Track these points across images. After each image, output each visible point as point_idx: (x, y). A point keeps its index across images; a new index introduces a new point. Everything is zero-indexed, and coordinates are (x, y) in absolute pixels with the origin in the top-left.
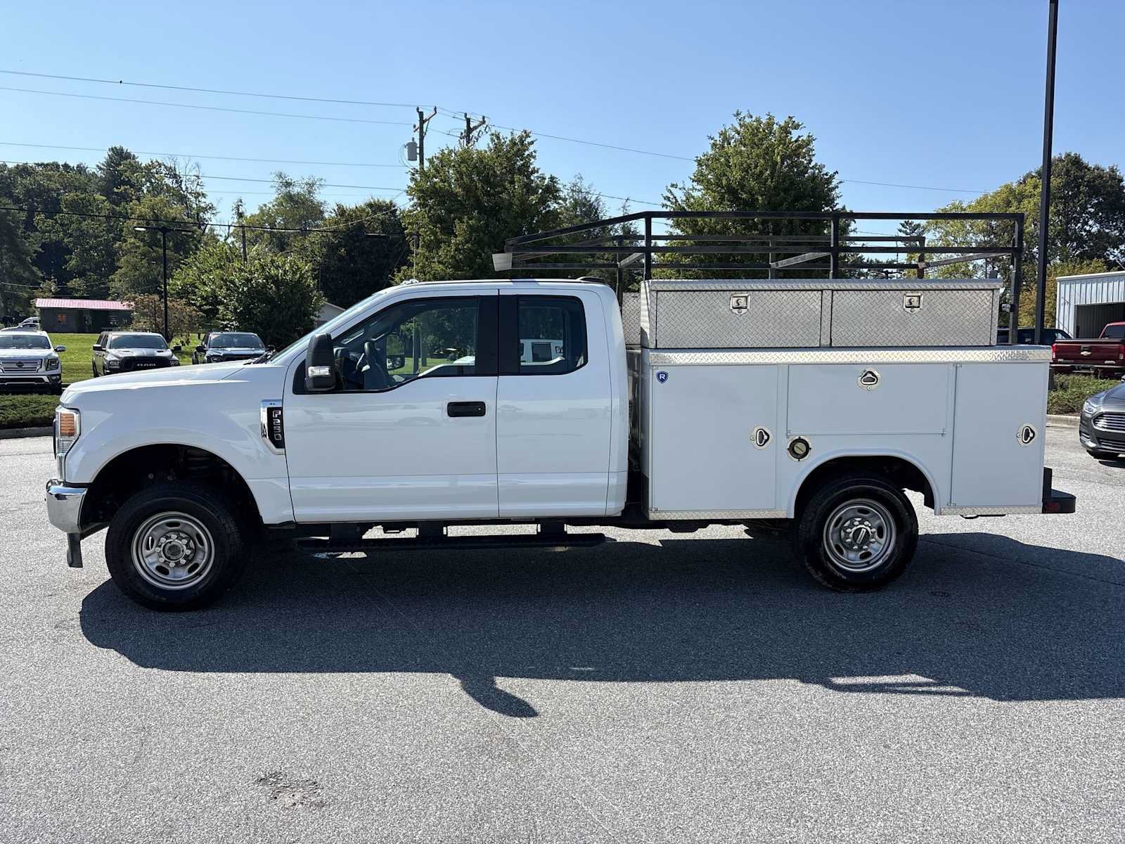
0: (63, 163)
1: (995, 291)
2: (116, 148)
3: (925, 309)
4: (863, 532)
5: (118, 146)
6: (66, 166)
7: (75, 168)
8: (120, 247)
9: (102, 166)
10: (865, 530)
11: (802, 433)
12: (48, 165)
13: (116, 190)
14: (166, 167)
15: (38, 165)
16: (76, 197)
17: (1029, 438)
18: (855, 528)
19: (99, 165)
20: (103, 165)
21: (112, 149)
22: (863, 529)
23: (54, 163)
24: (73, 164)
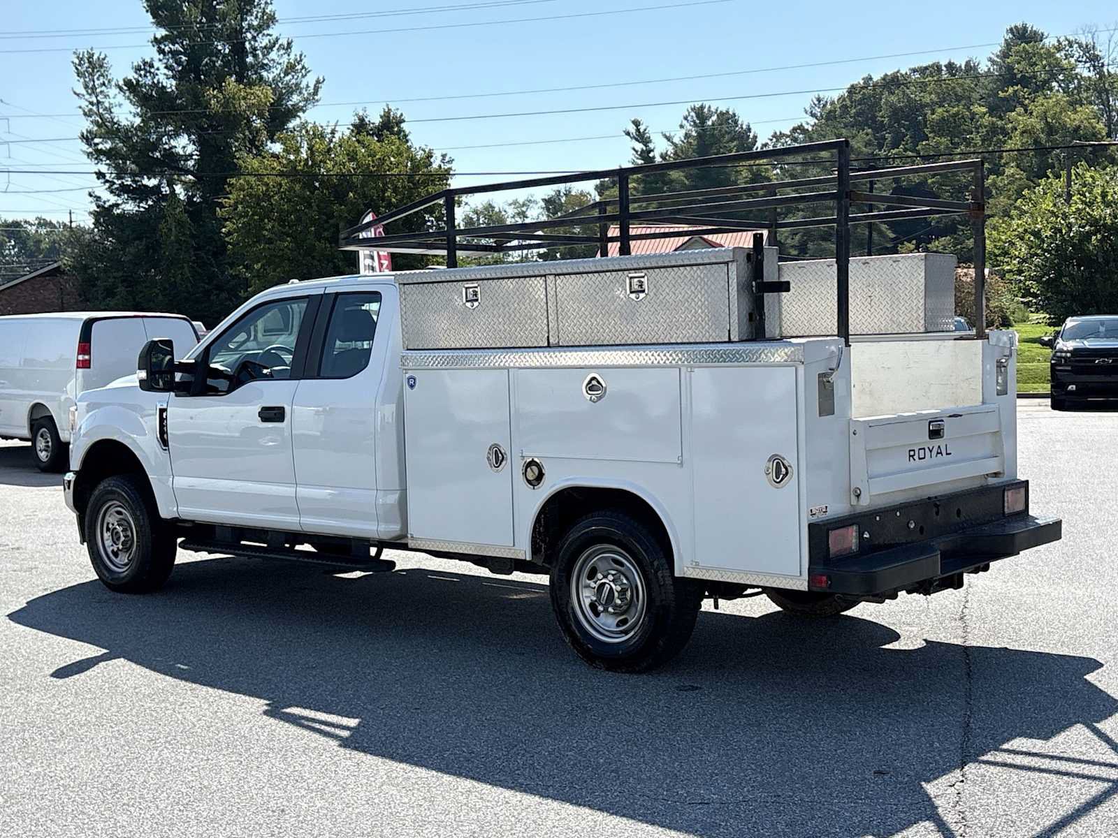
0: (946, 63)
1: (730, 264)
2: (1016, 27)
3: (652, 294)
4: (606, 589)
5: (1019, 24)
6: (950, 66)
7: (963, 67)
8: (994, 184)
9: (996, 59)
10: (609, 587)
11: (538, 455)
12: (926, 68)
13: (1001, 94)
14: (1080, 46)
15: (914, 71)
16: (946, 114)
17: (781, 476)
18: (599, 582)
19: (992, 56)
20: (998, 56)
21: (1011, 29)
22: (607, 585)
23: (934, 64)
24: (960, 62)
